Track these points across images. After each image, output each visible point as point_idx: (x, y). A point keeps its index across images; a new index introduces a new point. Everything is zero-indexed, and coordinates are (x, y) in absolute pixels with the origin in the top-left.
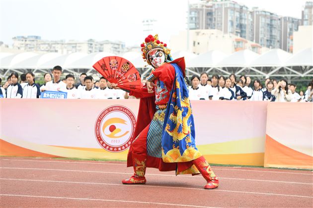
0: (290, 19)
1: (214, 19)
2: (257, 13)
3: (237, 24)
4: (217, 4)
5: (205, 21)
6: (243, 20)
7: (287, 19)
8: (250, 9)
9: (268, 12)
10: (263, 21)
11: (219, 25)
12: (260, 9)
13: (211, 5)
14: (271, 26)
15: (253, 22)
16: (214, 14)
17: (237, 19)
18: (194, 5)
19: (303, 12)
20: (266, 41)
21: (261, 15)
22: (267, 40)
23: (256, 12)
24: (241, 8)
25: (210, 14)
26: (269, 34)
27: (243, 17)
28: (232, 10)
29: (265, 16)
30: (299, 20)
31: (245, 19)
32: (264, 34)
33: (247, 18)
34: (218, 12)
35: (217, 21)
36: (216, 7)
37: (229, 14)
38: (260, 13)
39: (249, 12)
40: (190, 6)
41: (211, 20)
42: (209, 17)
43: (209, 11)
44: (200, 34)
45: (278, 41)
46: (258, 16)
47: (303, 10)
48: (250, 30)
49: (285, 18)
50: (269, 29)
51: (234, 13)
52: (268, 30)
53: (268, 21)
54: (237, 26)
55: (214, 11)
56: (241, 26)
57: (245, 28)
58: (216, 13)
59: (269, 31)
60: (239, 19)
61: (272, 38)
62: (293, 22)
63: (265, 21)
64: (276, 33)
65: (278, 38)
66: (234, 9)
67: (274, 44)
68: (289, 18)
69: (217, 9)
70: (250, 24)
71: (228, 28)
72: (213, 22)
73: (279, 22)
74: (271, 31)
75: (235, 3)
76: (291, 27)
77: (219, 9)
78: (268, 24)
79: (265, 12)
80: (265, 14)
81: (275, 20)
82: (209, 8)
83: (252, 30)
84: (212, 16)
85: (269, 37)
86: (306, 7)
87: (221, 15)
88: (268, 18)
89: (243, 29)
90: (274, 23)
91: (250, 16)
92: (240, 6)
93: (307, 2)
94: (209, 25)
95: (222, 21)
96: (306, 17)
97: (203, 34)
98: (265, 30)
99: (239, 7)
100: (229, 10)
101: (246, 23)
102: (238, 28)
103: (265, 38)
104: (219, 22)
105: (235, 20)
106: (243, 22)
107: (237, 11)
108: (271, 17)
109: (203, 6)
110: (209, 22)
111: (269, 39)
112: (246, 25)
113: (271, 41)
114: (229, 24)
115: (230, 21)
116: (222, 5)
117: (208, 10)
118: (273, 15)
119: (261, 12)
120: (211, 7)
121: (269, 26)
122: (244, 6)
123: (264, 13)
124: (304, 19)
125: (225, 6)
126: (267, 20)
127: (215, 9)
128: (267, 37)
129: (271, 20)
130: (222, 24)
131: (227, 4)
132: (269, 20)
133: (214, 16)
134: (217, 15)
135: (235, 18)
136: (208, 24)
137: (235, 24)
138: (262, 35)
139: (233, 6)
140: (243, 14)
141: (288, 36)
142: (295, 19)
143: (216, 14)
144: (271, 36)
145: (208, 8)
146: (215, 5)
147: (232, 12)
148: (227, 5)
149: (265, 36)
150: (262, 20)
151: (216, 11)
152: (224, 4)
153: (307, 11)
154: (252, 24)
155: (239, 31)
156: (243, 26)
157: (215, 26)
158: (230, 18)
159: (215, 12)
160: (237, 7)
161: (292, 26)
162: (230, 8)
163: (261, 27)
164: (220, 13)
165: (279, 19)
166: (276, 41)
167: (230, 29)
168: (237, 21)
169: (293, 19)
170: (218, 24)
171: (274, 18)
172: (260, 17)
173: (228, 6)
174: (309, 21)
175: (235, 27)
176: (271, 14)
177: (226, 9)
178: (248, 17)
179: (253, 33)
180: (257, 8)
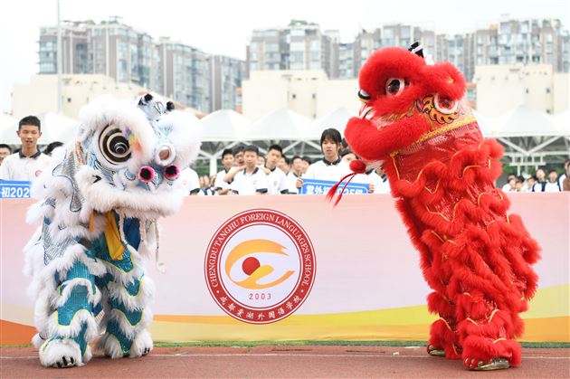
0: (226, 60)
1: (89, 57)
2: (169, 47)
3: (133, 67)
4: (96, 30)
5: (74, 59)
6: (144, 60)
7: (221, 60)
8: (156, 41)
9: (188, 47)
10: (180, 62)
11: (101, 66)
12: (173, 40)
13: (84, 30)
14: (193, 71)
15: (161, 63)
16: (89, 47)
17: (132, 57)
18: (51, 29)
19: (248, 48)
20: (185, 98)
21: (175, 51)
22: (188, 96)
23: (167, 45)
24: (140, 37)
25: (81, 46)
26: (190, 84)
27: (144, 53)
28: (123, 41)
29: (183, 53)
30: (240, 61)
31: (148, 58)
32: (182, 86)
33: (150, 55)
34: (97, 44)
35: (97, 60)
36: (94, 34)
37: (118, 48)
38: (174, 48)
39: (153, 46)
40: (43, 31)
41: (84, 57)
42: (81, 52)
43: (81, 42)
44: (71, 83)
45: (207, 98)
46: (170, 53)
47: (248, 44)
48: (157, 78)
49: (217, 58)
50: (190, 76)
51: (127, 46)
52: (188, 78)
53: (188, 63)
54: (134, 70)
55: (89, 41)
56: (140, 70)
57: (148, 74)
58: (94, 45)
59: (191, 79)
60: (136, 58)
61: (196, 92)
62: (230, 65)
63: (183, 61)
64: (202, 84)
65: (206, 93)
66: (127, 39)
67: (199, 103)
68: (223, 58)
69: (95, 38)
70: (157, 67)
71: (118, 73)
72: (89, 62)
73: (206, 64)
74: (194, 80)
75: (128, 29)
76: (227, 74)
77: (100, 38)
78: (189, 68)
79: (182, 46)
80: (182, 50)
81: (200, 61)
82: (81, 37)
83: (161, 78)
84: (86, 50)
85: (191, 90)
86: (254, 40)
87: (104, 50)
88: (188, 57)
89: (145, 76)
90: (199, 65)
91: (156, 52)
92: (138, 35)
93: (255, 32)
94: (81, 66)
95: (105, 60)
96: (254, 57)
97: (78, 82)
98: (183, 78)
99: (135, 36)
100: (117, 41)
101: (150, 64)
102: (136, 74)
103: (184, 92)
104: (99, 62)
105: (130, 59)
106: (144, 63)
107: (133, 43)
108: (194, 55)
109: (68, 32)
110: (81, 61)
111: (190, 94)
112: (149, 69)
113: (194, 98)
114: (119, 65)
115: (120, 60)
116: (104, 30)
117: (78, 39)
118: (196, 53)
119: (176, 45)
120: (84, 34)
121: (190, 71)
122: (145, 34)
123: (180, 48)
124: (251, 59)
125: (111, 34)
126: (186, 60)
127: (92, 39)
128: (187, 90)
129: (194, 61)
130: (105, 65)
131: (113, 29)
132: (190, 60)
133: (90, 51)
134: (97, 50)
135: (130, 55)
136: (78, 66)
137: (130, 67)
138: (179, 87)
139: (124, 33)
140: (144, 48)
141: (223, 88)
142: (235, 60)
143: (94, 48)
144: (194, 88)
145: (77, 37)
146: (90, 30)
147: (124, 44)
148: (113, 31)
149: (183, 89)
150: (177, 60)
151: (94, 42)
152: (109, 29)
153: (254, 46)
154: (160, 68)
155: (138, 79)
156: (144, 70)
157: (92, 68)
158: (119, 55)
159: (92, 43)
160: (133, 35)
161: (229, 71)
162: (119, 37)
163: (177, 73)
164: (100, 46)
165: (207, 60)
166: (203, 97)
167: (120, 75)
168: (132, 60)
169: (230, 59)
170: (98, 65)
171: (198, 57)
172: (174, 55)
173: (116, 33)
174: (258, 64)
175: (130, 72)
176: (193, 50)
177: (113, 39)
178: (152, 55)
179: (163, 83)
180: (168, 38)
